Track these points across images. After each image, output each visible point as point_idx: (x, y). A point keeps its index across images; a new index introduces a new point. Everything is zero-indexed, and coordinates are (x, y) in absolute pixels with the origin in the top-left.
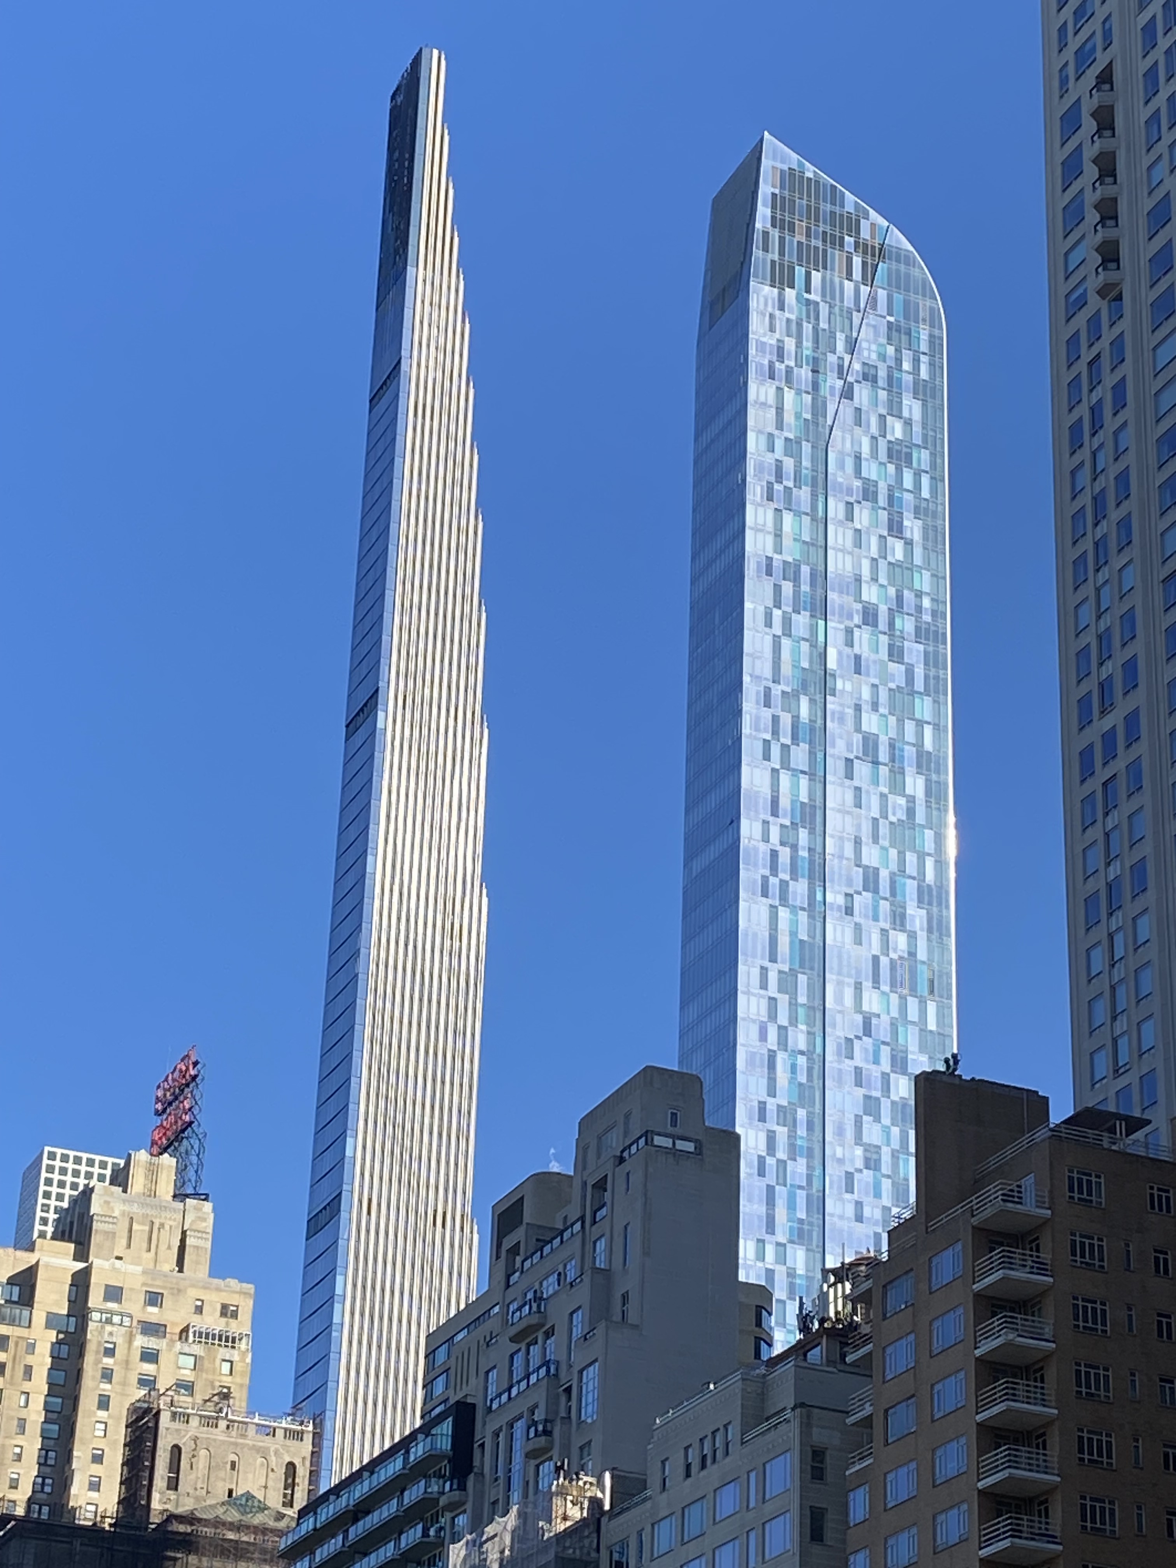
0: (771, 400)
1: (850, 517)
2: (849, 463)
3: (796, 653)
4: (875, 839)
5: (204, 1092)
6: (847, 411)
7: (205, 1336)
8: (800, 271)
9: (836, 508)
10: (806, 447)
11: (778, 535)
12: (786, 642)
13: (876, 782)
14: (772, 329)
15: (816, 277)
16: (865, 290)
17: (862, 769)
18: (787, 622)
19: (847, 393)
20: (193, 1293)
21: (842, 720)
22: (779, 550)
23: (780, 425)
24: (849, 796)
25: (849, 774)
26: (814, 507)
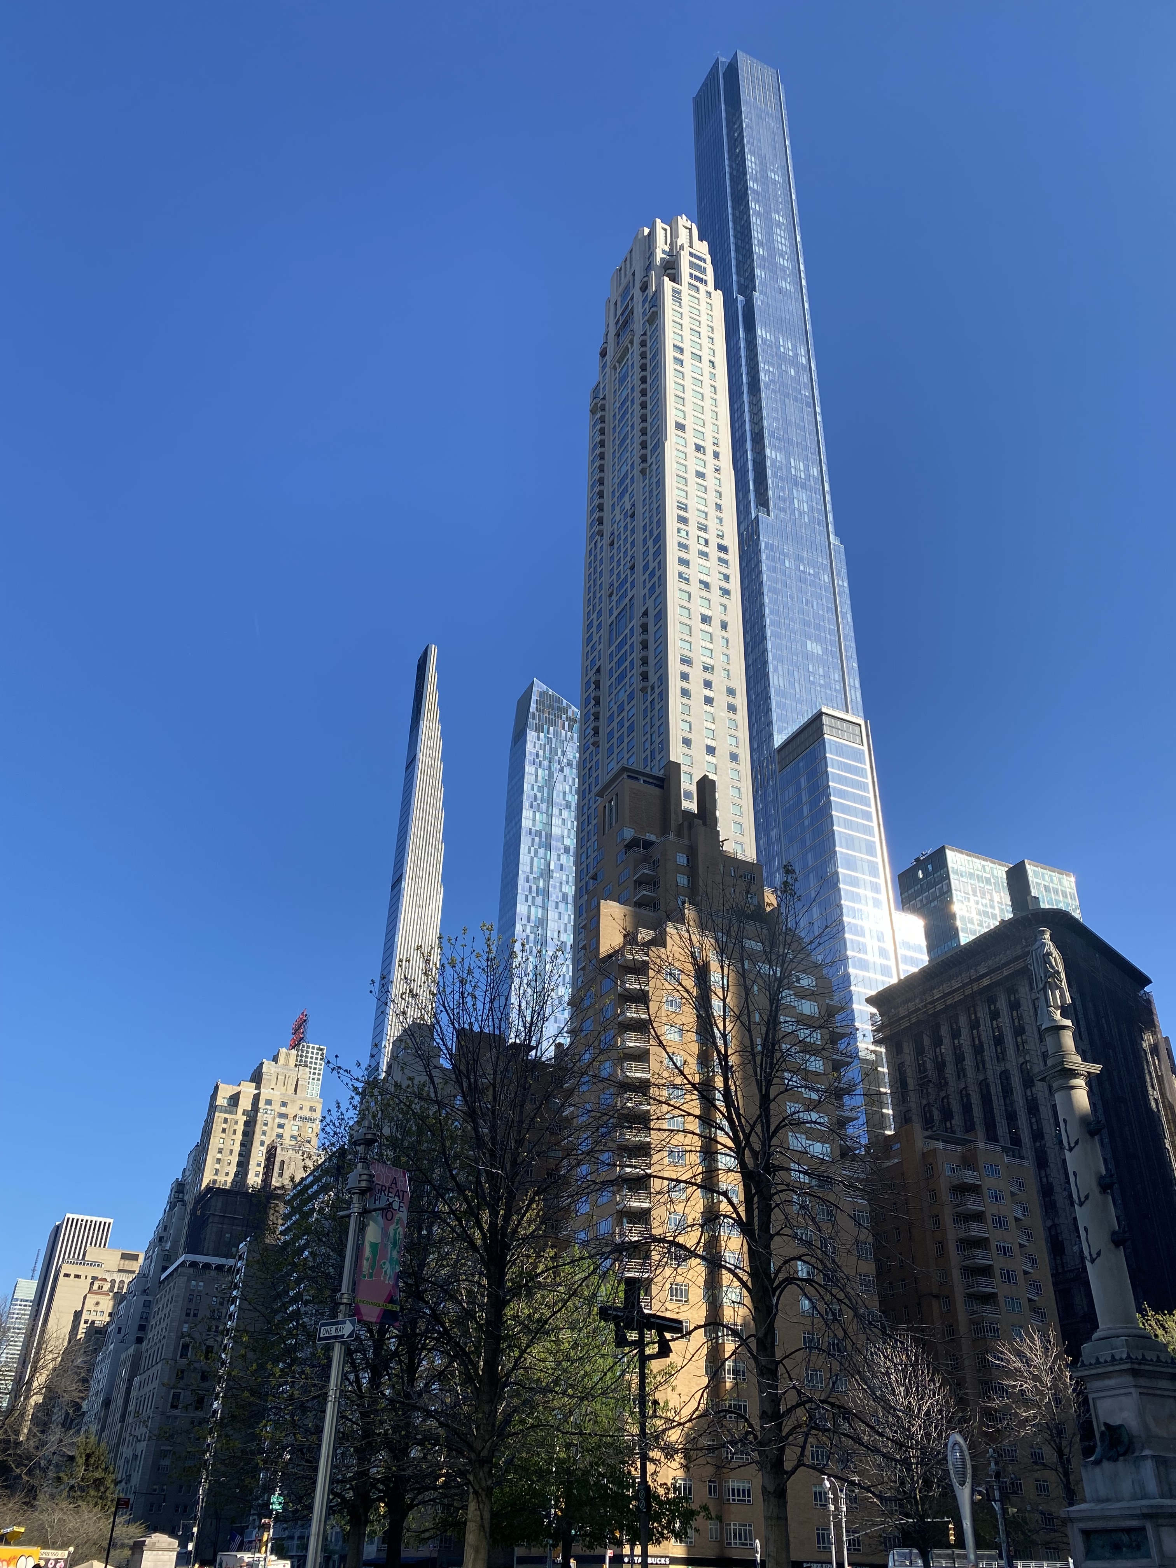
0: (533, 772)
1: (561, 814)
2: (561, 795)
3: (539, 863)
4: (566, 931)
5: (309, 1025)
6: (561, 777)
7: (303, 1119)
8: (546, 727)
9: (556, 811)
10: (546, 789)
11: (534, 820)
12: (535, 860)
13: (567, 910)
14: (535, 747)
15: (551, 729)
16: (569, 734)
17: (562, 906)
18: (536, 852)
19: (562, 770)
20: (299, 1102)
21: (555, 887)
22: (534, 825)
23: (536, 781)
24: (557, 915)
25: (557, 908)
26: (548, 810)
